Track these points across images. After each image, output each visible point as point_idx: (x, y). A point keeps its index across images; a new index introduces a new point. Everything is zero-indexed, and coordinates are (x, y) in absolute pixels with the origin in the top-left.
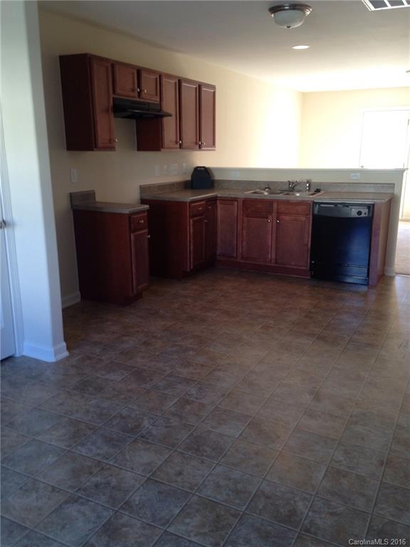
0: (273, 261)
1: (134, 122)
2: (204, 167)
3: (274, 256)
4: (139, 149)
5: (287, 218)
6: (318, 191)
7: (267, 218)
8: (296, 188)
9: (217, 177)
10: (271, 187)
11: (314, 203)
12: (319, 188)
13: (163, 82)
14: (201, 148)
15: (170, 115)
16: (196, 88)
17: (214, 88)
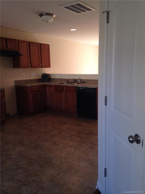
0: (65, 109)
2: (46, 74)
3: (65, 107)
5: (68, 93)
6: (83, 83)
7: (62, 93)
8: (77, 81)
10: (69, 81)
11: (77, 87)
12: (84, 81)
13: (20, 43)
14: (42, 67)
15: (22, 55)
16: (38, 45)
17: (48, 45)
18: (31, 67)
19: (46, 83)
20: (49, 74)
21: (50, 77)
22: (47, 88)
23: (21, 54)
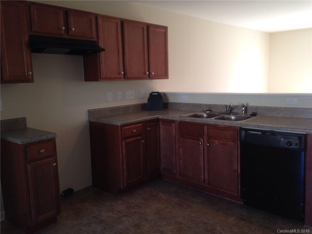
0: (206, 182)
1: (81, 58)
2: (158, 92)
3: (206, 177)
4: (86, 80)
5: (216, 142)
6: (254, 115)
7: (199, 140)
8: (234, 111)
9: (171, 100)
10: (213, 110)
11: (241, 129)
12: (255, 111)
13: (100, 22)
14: (150, 77)
15: (104, 50)
16: (143, 28)
17: (166, 28)
18: (124, 77)
19: (158, 116)
20: (165, 94)
21: (167, 99)
22: (161, 126)
23: (103, 47)
